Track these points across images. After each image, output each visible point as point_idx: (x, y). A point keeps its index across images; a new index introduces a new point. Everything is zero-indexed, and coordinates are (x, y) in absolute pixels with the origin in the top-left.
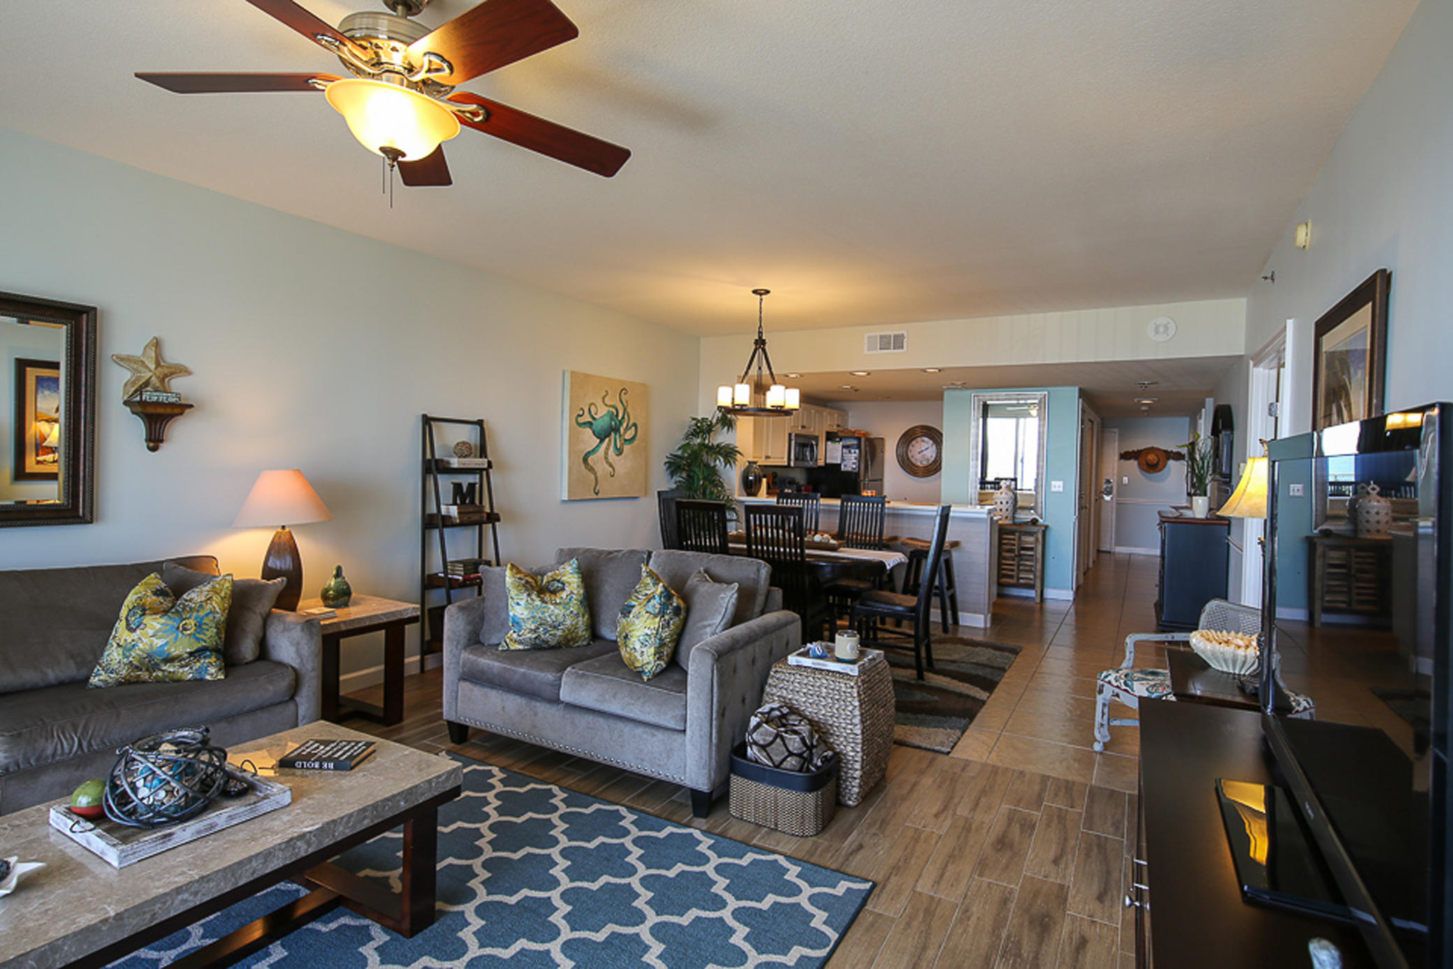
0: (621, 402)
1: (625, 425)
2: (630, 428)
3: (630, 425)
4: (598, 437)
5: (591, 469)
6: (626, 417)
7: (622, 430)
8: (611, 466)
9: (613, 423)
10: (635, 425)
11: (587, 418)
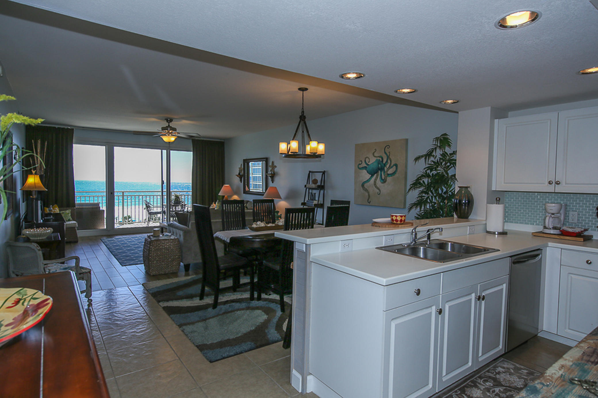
0: (385, 153)
1: (388, 166)
2: (392, 167)
3: (392, 165)
4: (370, 174)
5: (366, 190)
6: (389, 161)
7: (386, 169)
8: (379, 189)
9: (380, 166)
10: (396, 165)
11: (364, 165)
